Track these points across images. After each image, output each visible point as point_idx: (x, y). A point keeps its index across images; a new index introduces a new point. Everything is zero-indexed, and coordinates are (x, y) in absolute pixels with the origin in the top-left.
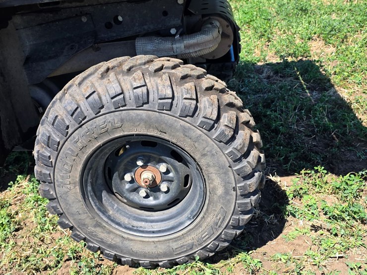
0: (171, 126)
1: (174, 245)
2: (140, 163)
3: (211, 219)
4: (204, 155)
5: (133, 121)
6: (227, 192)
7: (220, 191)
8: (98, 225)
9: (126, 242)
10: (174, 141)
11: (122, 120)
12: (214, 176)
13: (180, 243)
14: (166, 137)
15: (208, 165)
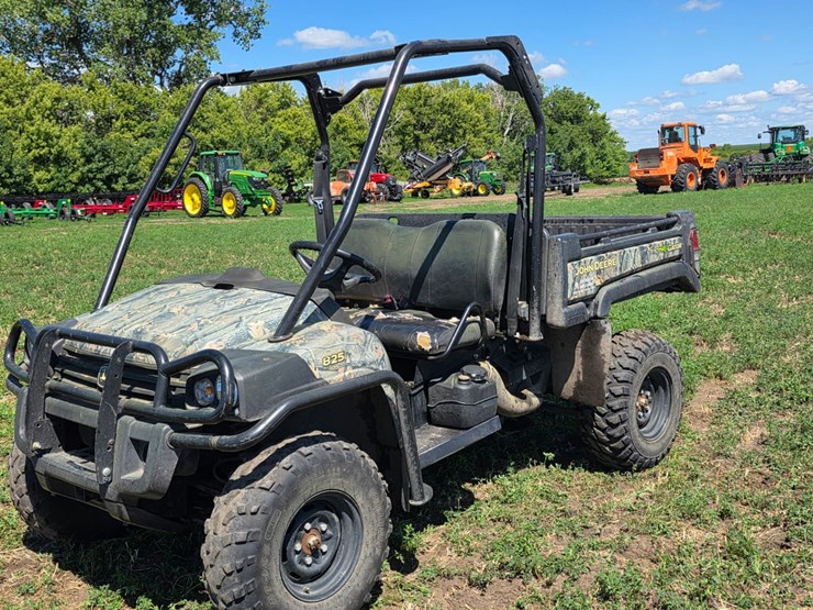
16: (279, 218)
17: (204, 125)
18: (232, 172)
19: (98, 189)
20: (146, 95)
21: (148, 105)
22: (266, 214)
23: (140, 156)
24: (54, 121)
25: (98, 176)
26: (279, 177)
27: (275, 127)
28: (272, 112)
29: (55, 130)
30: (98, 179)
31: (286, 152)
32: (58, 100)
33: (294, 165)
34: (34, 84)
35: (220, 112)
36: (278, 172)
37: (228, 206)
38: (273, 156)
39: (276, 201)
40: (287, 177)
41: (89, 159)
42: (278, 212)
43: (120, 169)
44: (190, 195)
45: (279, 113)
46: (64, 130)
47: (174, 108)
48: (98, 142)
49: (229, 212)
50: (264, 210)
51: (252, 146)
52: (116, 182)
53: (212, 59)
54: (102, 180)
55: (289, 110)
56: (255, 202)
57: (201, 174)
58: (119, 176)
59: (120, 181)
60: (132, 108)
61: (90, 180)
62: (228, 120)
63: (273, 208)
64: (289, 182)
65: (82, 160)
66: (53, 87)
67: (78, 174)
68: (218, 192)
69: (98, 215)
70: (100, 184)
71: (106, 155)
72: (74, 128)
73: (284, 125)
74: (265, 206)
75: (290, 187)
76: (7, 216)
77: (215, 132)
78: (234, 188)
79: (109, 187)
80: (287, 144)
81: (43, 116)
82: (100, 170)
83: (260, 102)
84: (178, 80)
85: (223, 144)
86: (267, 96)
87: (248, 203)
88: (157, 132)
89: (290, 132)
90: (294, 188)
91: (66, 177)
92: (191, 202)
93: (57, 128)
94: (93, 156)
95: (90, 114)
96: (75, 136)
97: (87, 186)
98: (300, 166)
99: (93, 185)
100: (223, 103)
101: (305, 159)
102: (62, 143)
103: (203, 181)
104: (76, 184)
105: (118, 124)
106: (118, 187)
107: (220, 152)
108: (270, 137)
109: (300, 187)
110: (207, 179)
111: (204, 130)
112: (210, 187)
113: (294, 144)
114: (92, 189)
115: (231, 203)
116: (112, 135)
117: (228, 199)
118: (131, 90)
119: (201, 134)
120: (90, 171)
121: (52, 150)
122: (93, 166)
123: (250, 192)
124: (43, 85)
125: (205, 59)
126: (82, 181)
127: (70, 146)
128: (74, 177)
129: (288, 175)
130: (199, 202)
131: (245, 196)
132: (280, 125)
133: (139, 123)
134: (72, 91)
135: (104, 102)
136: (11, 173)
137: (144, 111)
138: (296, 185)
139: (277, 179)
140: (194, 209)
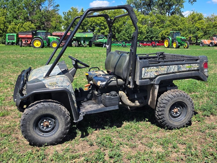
0: (185, 100)
1: (181, 123)
2: (176, 108)
3: (188, 117)
4: (188, 104)
5: (179, 99)
6: (191, 111)
7: (190, 111)
8: (169, 120)
9: (174, 123)
10: (184, 102)
11: (178, 99)
12: (189, 108)
13: (183, 122)
14: (183, 101)
15: (189, 106)
16: (188, 49)
17: (177, 25)
18: (177, 37)
19: (149, 40)
20: (164, 17)
21: (164, 20)
22: (184, 48)
23: (159, 32)
24: (141, 24)
25: (149, 37)
26: (194, 38)
27: (196, 25)
28: (196, 21)
29: (141, 26)
30: (149, 38)
31: (198, 32)
32: (143, 19)
33: (199, 35)
34: (139, 15)
35: (182, 21)
36: (194, 37)
37: (174, 45)
38: (194, 33)
39: (187, 45)
40: (196, 38)
41: (147, 33)
42: (187, 48)
43: (154, 35)
44: (166, 42)
45: (198, 21)
46: (143, 26)
47: (170, 20)
48: (150, 29)
49: (174, 47)
50: (184, 47)
51: (189, 30)
52: (153, 38)
53: (182, 8)
54: (150, 38)
55: (200, 21)
56: (182, 45)
57: (169, 37)
58: (154, 37)
59: (154, 38)
60: (160, 21)
61: (147, 38)
62: (183, 24)
63: (186, 46)
64: (197, 40)
65: (146, 33)
66: (142, 16)
67: (145, 36)
68: (173, 42)
69: (146, 46)
70: (149, 39)
71: (151, 32)
72: (145, 25)
73: (198, 25)
74: (184, 46)
75: (197, 41)
76: (125, 45)
77: (179, 27)
78: (177, 41)
79: (151, 39)
80: (198, 30)
81: (139, 23)
82: (150, 35)
83: (193, 19)
84: (173, 13)
85: (181, 29)
86: (195, 17)
87: (180, 45)
88: (165, 26)
89: (200, 27)
90: (198, 42)
91: (142, 37)
92: (166, 44)
93: (142, 25)
94: (149, 32)
95: (150, 22)
96: (145, 27)
97: (146, 39)
98: (201, 35)
99: (148, 39)
100: (183, 19)
101: (203, 34)
102: (142, 29)
103: (170, 39)
104: (144, 39)
105: (156, 24)
106: (153, 40)
107: (175, 32)
108: (194, 28)
109: (200, 41)
110: (171, 39)
111: (177, 26)
112: (171, 40)
113: (200, 30)
114: (147, 40)
115: (175, 45)
116: (154, 27)
117: (175, 44)
118: (160, 16)
119: (176, 27)
120: (147, 36)
121: (140, 31)
122: (148, 34)
123: (181, 42)
124: (140, 15)
125: (180, 8)
126: (145, 38)
127: (144, 30)
128: (144, 37)
129: (197, 38)
130: (168, 44)
131: (179, 43)
132: (197, 25)
133: (161, 24)
134: (147, 17)
135: (153, 19)
136: (130, 36)
137: (163, 21)
138: (199, 40)
139: (194, 39)
140: (167, 46)
